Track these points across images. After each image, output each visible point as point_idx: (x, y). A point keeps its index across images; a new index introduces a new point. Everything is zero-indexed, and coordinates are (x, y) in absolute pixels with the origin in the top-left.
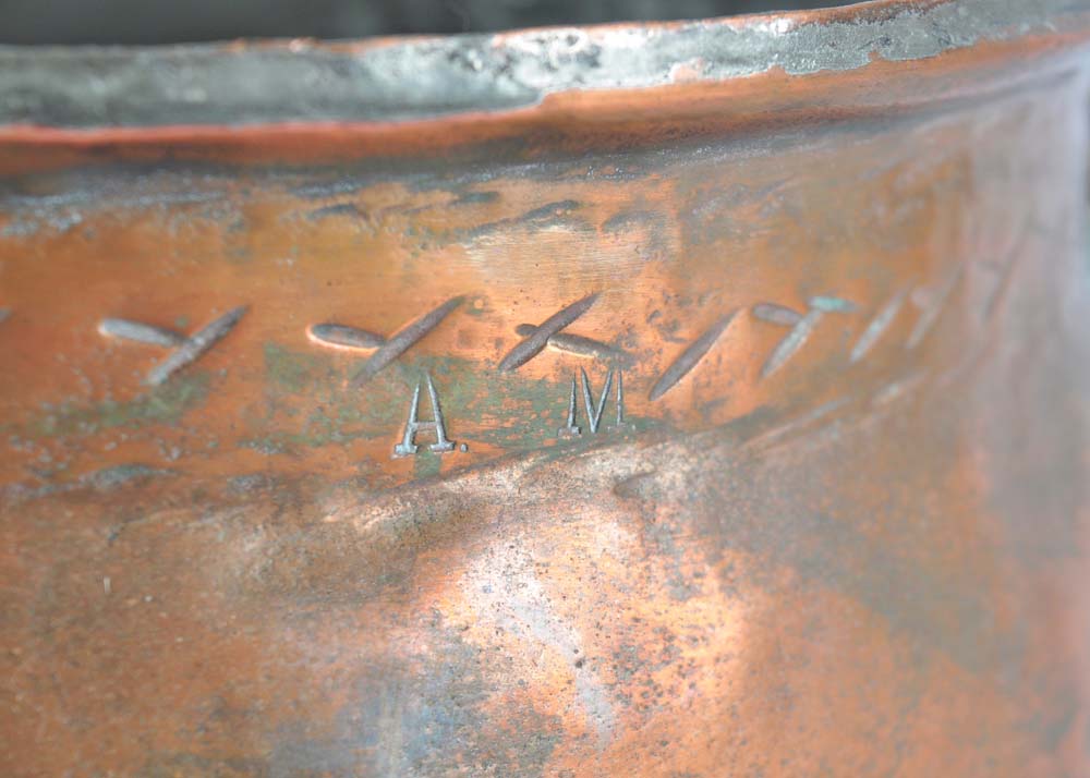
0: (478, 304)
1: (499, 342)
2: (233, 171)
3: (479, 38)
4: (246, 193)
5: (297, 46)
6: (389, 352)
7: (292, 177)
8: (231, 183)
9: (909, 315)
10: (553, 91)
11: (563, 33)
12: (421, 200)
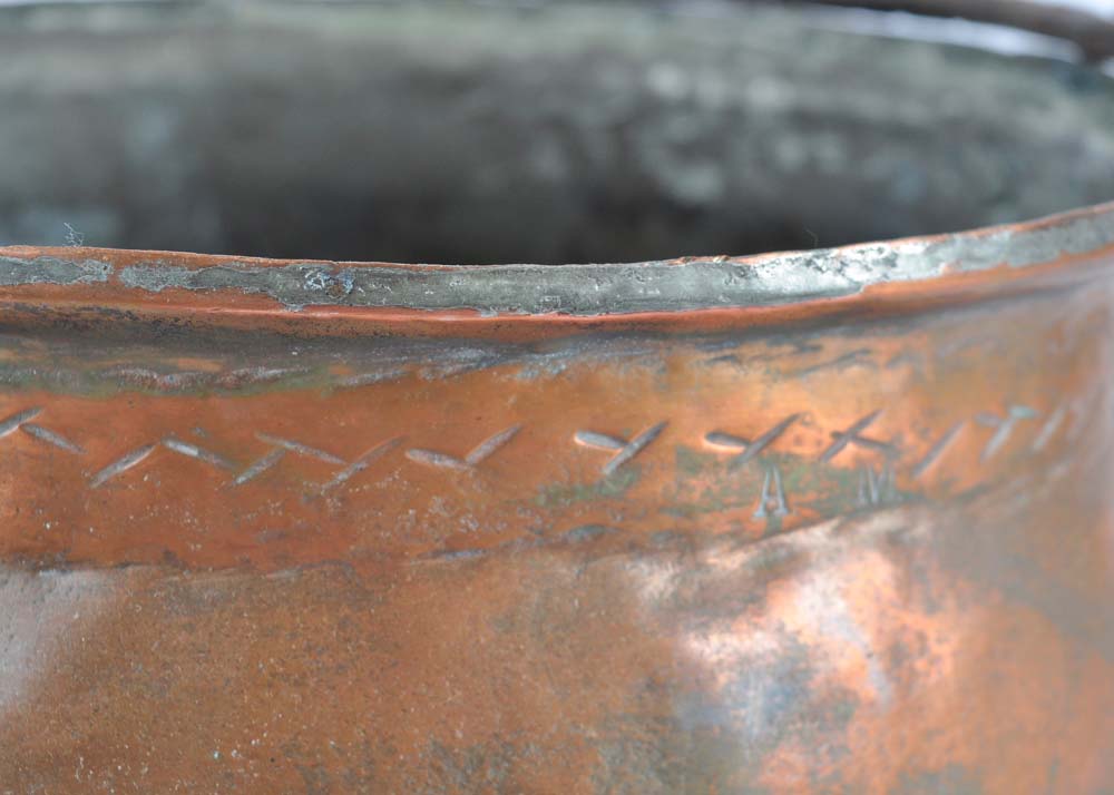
0: (808, 419)
1: (819, 443)
2: (665, 336)
3: (825, 251)
4: (669, 349)
5: (717, 260)
6: (752, 450)
7: (700, 339)
8: (661, 343)
9: (1069, 418)
10: (870, 283)
11: (875, 246)
12: (775, 351)
